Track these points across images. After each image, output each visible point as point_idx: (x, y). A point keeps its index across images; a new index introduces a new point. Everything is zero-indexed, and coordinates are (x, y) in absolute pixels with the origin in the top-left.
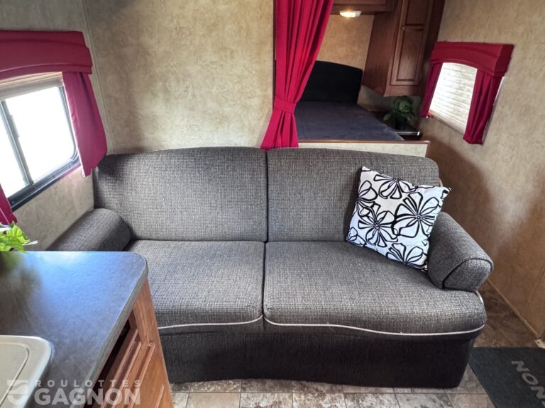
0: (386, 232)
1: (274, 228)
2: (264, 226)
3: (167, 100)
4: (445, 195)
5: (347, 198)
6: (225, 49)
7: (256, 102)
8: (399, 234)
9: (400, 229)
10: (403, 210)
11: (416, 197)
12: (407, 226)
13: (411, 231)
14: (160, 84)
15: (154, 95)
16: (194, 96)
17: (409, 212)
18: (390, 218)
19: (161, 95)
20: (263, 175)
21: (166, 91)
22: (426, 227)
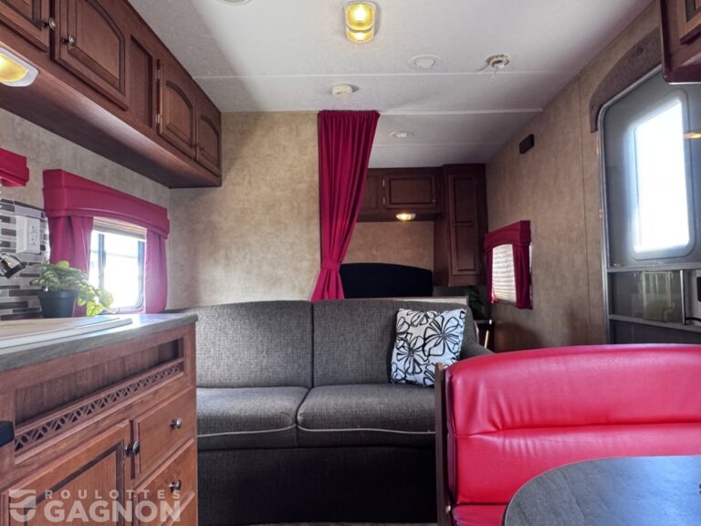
0: (419, 356)
1: (319, 372)
2: (309, 370)
3: (227, 266)
4: (463, 316)
5: (387, 338)
6: (280, 222)
7: (306, 264)
8: (429, 355)
9: (430, 349)
10: (430, 332)
11: (439, 319)
12: (435, 346)
13: (438, 350)
14: (222, 252)
15: (216, 261)
16: (251, 261)
17: (434, 333)
18: (420, 342)
19: (222, 261)
20: (309, 320)
21: (227, 258)
22: (451, 346)
